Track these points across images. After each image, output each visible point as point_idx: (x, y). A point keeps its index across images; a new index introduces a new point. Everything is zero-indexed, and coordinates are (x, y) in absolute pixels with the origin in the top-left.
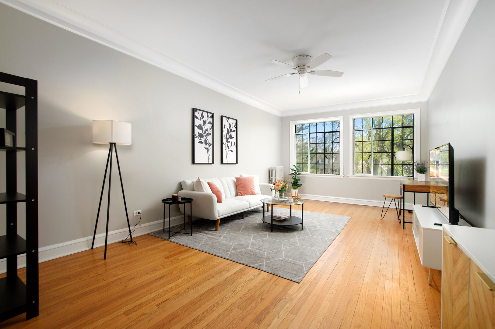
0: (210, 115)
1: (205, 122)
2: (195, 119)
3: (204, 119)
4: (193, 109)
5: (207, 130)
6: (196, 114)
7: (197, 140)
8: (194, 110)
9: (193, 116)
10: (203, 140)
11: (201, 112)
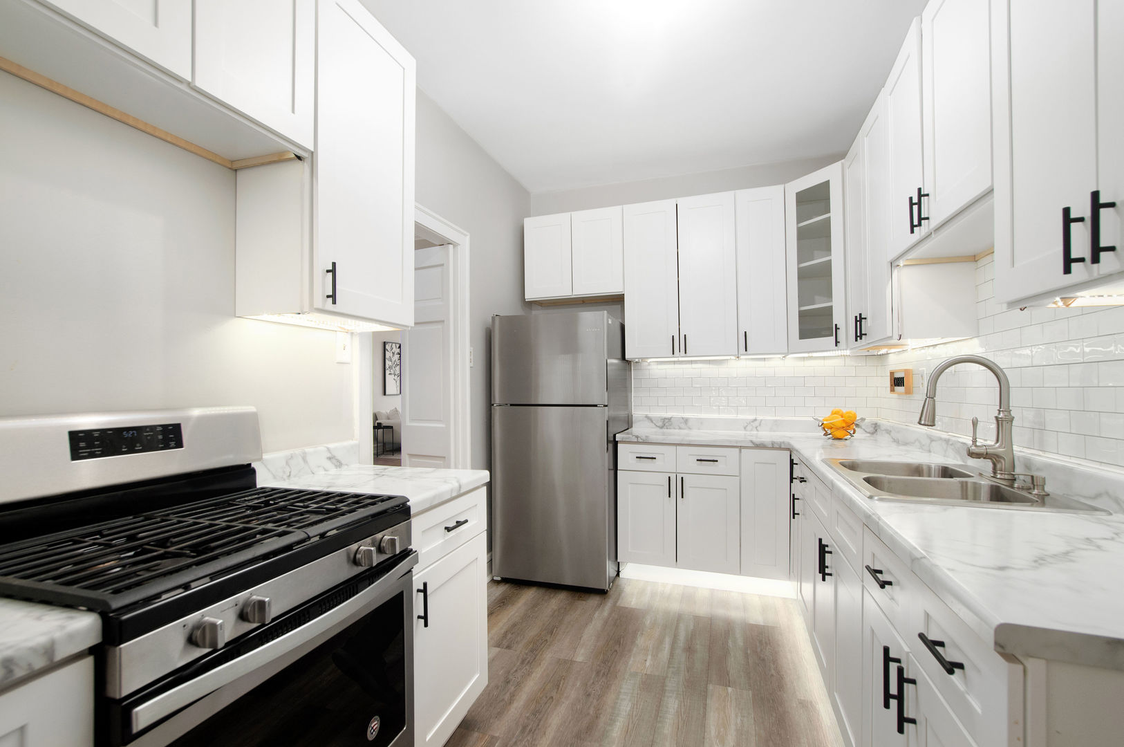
0: (398, 346)
1: (393, 353)
2: (387, 352)
3: (393, 351)
4: (385, 342)
5: (395, 361)
6: (387, 347)
7: (387, 372)
8: (385, 344)
9: (385, 350)
10: (392, 372)
11: (391, 344)
